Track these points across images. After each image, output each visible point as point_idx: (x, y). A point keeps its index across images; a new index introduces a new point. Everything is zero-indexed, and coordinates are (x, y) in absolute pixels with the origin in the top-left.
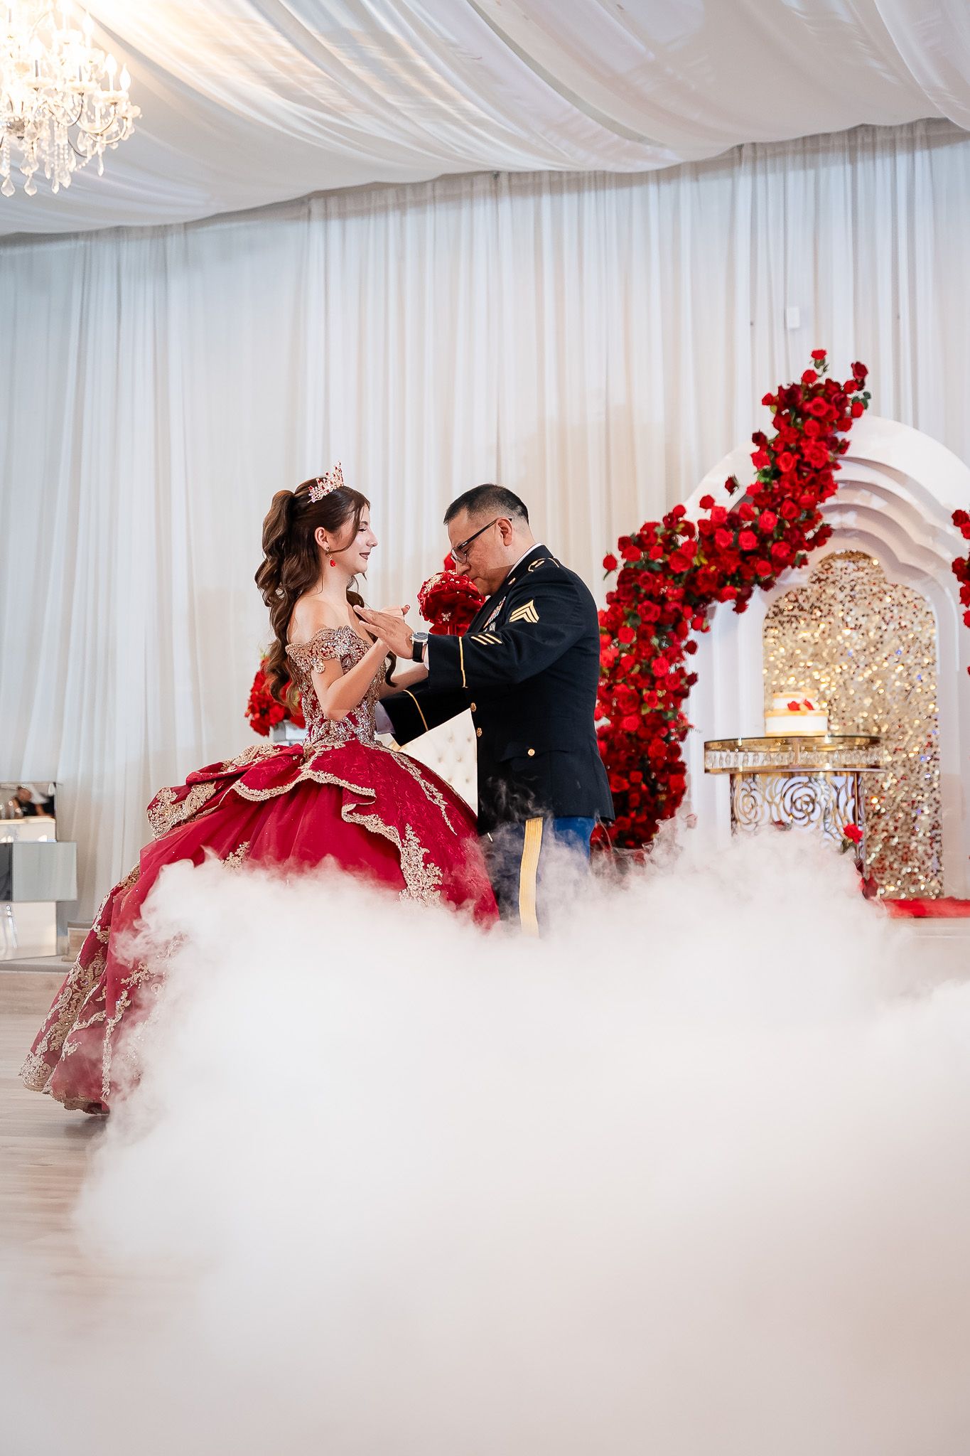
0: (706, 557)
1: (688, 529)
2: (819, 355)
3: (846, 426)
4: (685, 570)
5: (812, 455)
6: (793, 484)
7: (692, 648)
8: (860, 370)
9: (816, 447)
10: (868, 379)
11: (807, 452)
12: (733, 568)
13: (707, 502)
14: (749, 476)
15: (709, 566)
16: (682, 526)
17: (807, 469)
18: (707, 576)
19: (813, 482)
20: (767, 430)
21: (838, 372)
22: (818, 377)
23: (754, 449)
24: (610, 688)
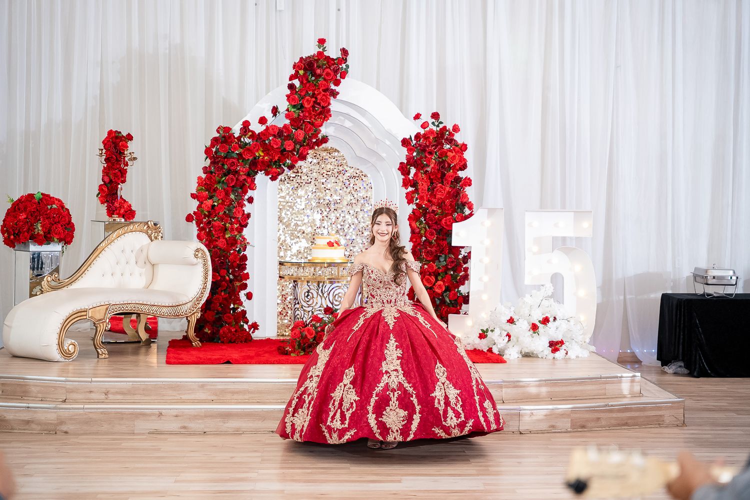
0: (263, 151)
1: (253, 136)
3: (337, 83)
4: (251, 158)
5: (322, 99)
6: (310, 114)
7: (250, 201)
9: (324, 95)
10: (348, 58)
11: (319, 97)
12: (277, 158)
13: (263, 120)
14: (283, 105)
15: (264, 157)
16: (250, 133)
17: (318, 106)
18: (263, 162)
19: (321, 113)
20: (297, 83)
21: (333, 52)
22: (320, 54)
23: (288, 92)
24: (209, 222)
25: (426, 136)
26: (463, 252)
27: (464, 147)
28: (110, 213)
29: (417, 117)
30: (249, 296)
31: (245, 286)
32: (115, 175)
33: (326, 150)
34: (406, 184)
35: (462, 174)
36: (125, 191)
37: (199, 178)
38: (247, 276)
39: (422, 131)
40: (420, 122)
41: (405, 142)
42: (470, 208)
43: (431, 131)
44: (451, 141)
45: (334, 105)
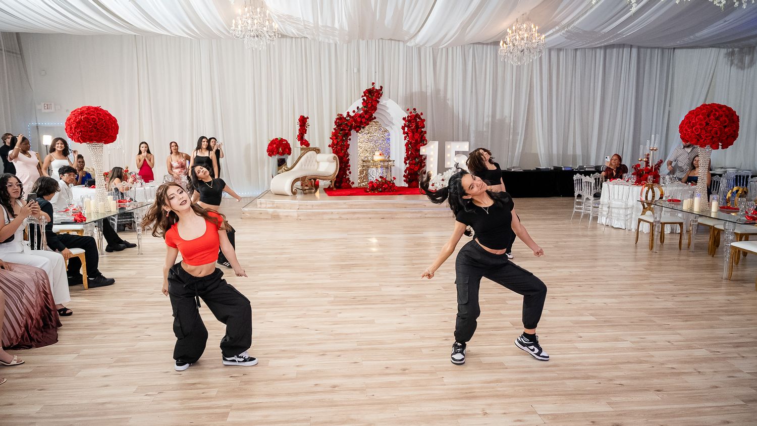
0: (354, 122)
1: (351, 117)
2: (373, 84)
3: (379, 98)
4: (350, 125)
6: (370, 109)
7: (350, 140)
8: (381, 87)
9: (375, 102)
10: (383, 89)
11: (373, 103)
12: (358, 125)
13: (354, 111)
14: (361, 106)
15: (354, 124)
16: (349, 116)
17: (373, 107)
19: (374, 109)
20: (365, 98)
21: (377, 87)
22: (373, 88)
23: (363, 101)
24: (336, 147)
25: (410, 116)
26: (423, 157)
27: (424, 120)
28: (302, 144)
29: (408, 110)
30: (350, 173)
31: (349, 169)
32: (303, 131)
33: (374, 122)
34: (404, 133)
35: (422, 129)
36: (306, 137)
37: (332, 132)
38: (350, 166)
39: (410, 115)
40: (409, 112)
41: (404, 119)
42: (426, 141)
43: (413, 115)
44: (420, 118)
45: (378, 106)
